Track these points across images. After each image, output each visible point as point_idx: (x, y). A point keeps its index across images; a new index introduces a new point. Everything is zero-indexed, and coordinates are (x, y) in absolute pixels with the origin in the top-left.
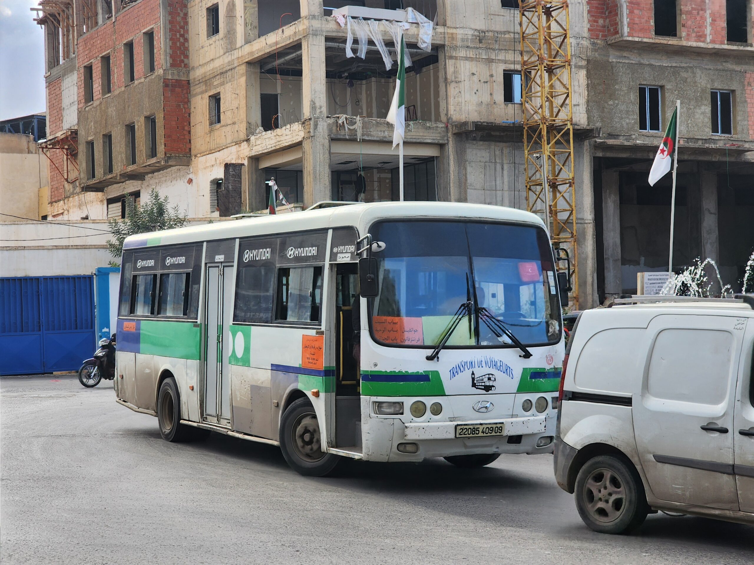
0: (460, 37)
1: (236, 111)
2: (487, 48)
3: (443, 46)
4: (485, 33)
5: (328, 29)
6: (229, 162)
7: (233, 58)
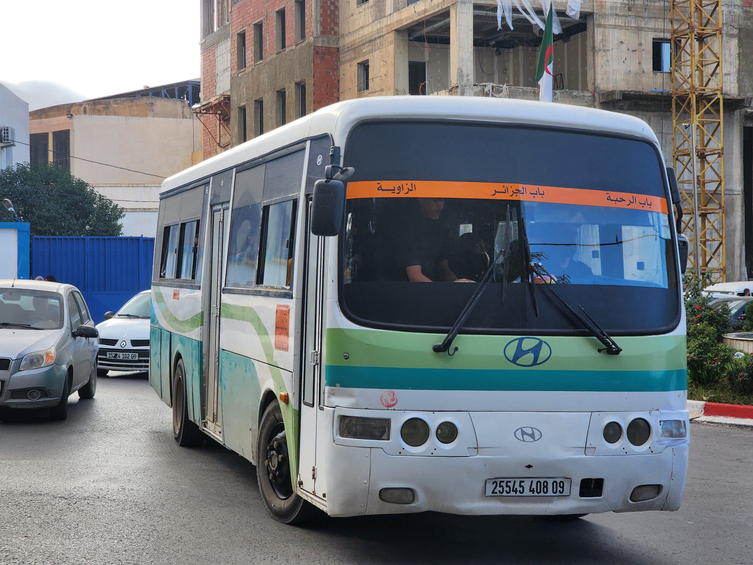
0: (608, 5)
1: (384, 78)
2: (636, 17)
3: (591, 14)
4: (634, 1)
7: (382, 26)
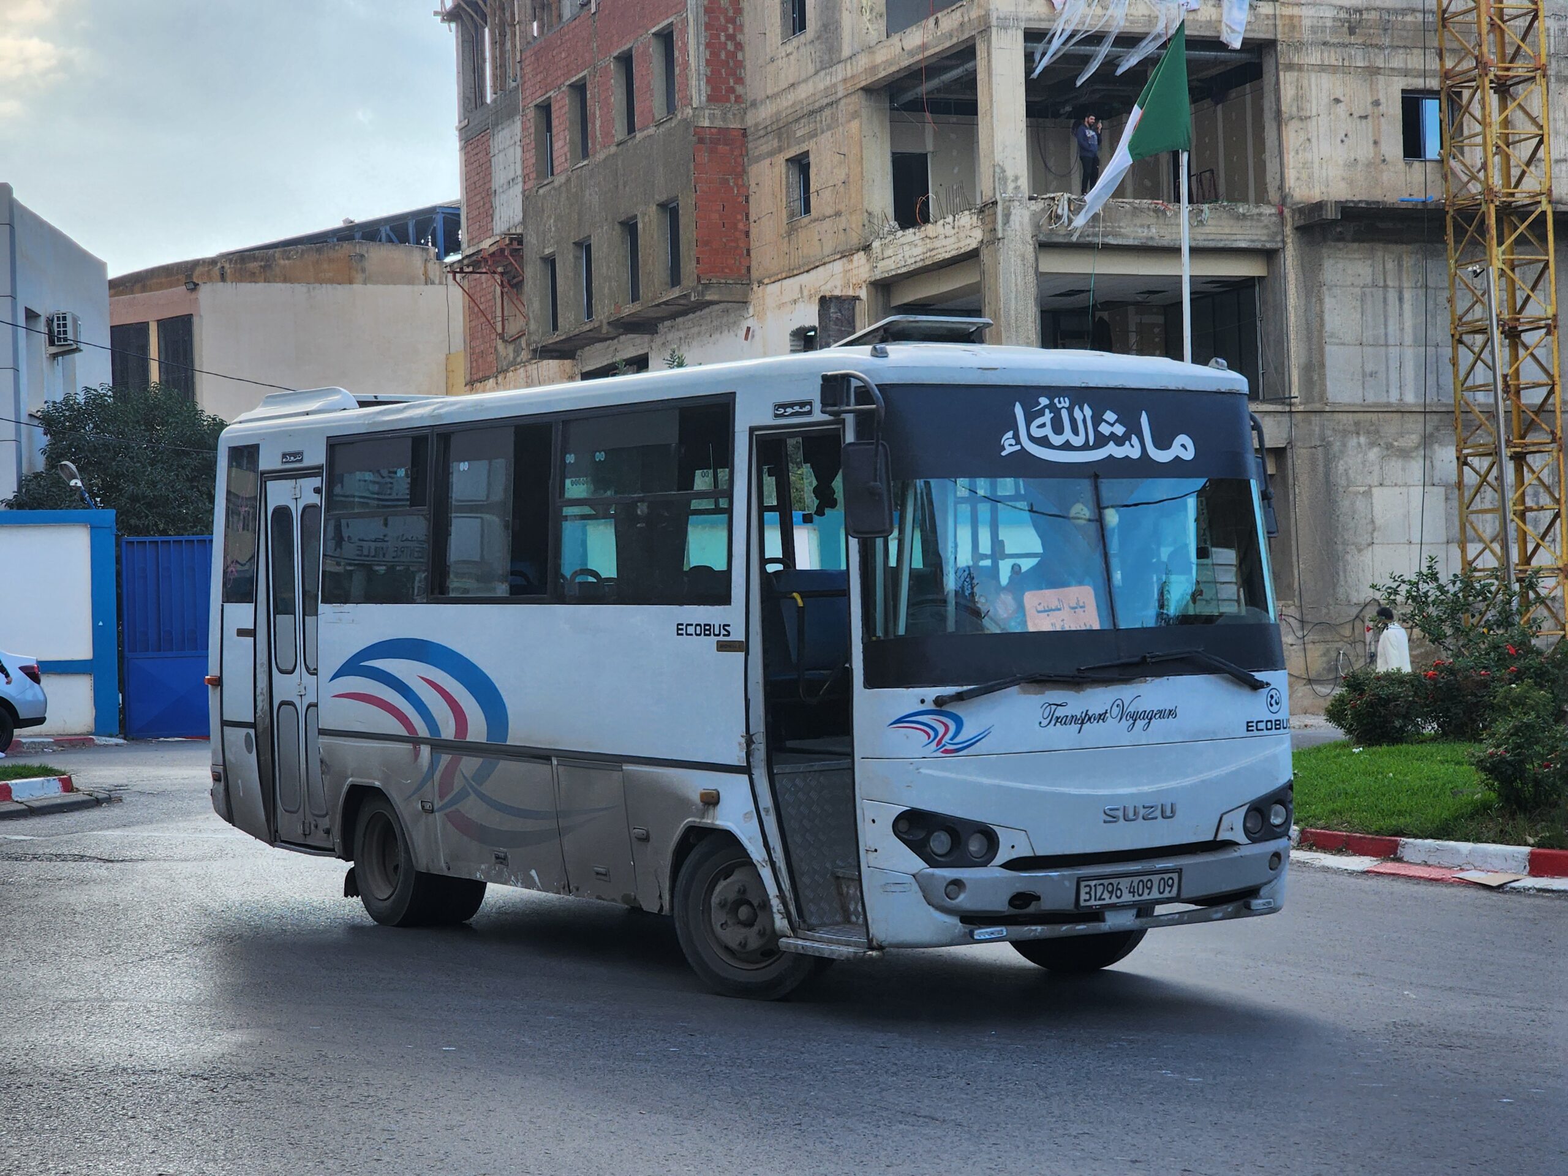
0: (1307, 23)
1: (842, 189)
2: (1366, 46)
3: (1271, 44)
4: (1361, 14)
5: (1031, 15)
6: (828, 294)
7: (834, 80)
